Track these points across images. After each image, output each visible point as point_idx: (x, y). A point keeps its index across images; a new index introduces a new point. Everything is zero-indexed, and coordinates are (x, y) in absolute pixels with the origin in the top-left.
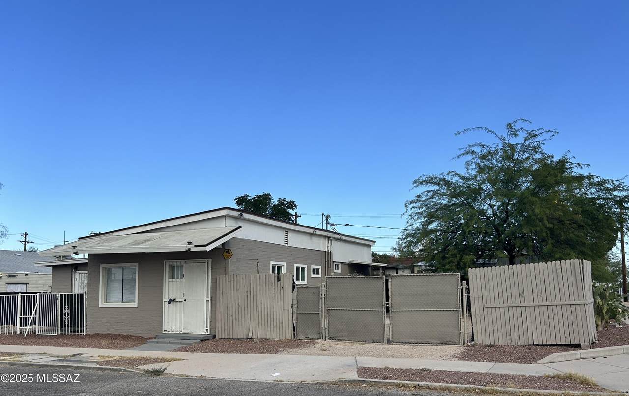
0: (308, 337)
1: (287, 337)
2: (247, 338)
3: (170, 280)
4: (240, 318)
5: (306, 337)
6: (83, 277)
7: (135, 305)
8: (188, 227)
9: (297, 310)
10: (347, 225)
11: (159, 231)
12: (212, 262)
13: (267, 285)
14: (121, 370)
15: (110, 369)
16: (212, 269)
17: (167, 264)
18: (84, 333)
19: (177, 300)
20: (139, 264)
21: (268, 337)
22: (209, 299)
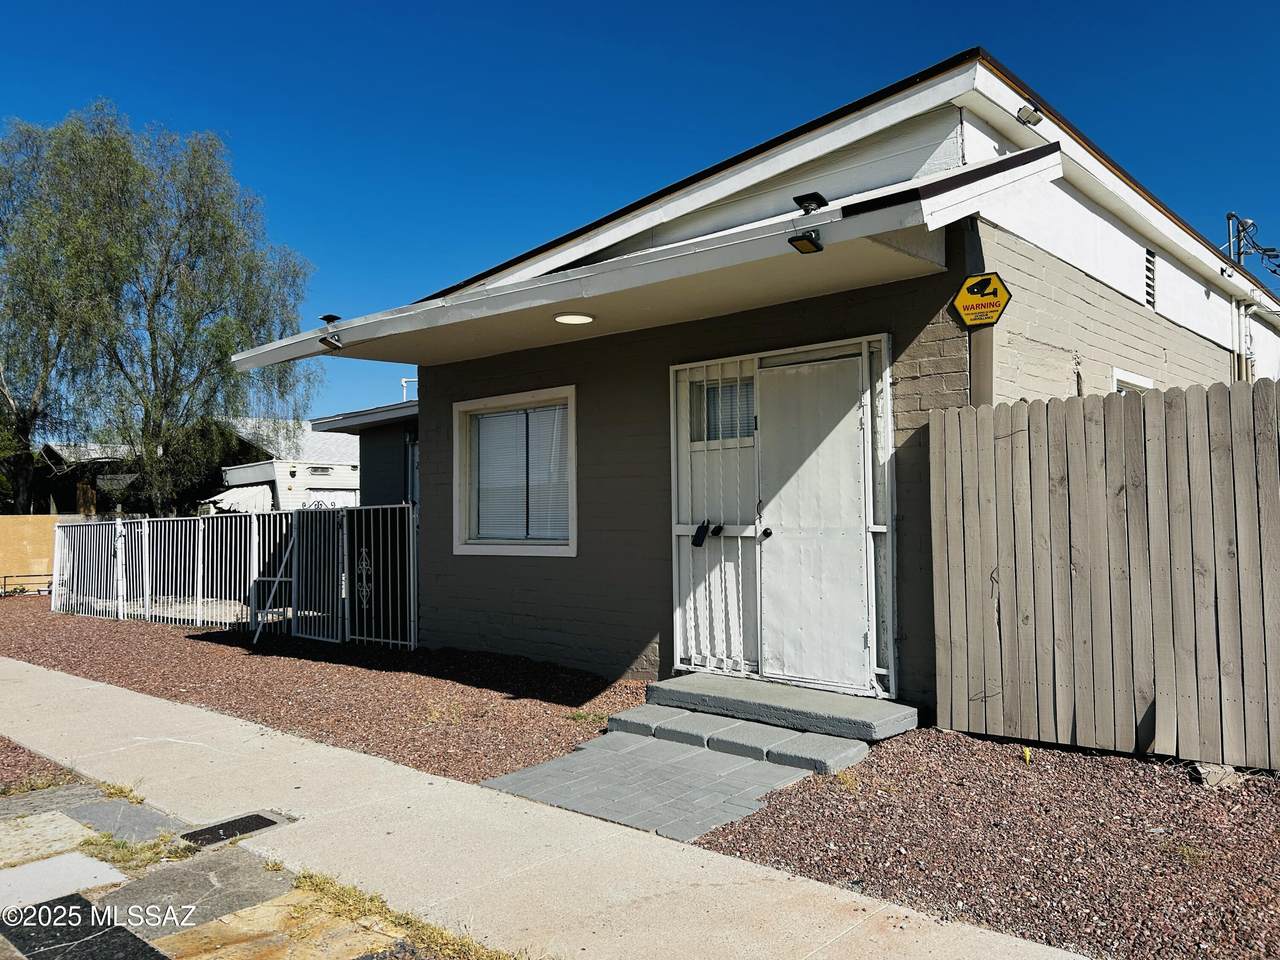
3: (699, 445)
7: (568, 547)
12: (894, 350)
17: (684, 378)
18: (412, 644)
19: (730, 530)
20: (577, 391)
22: (889, 528)
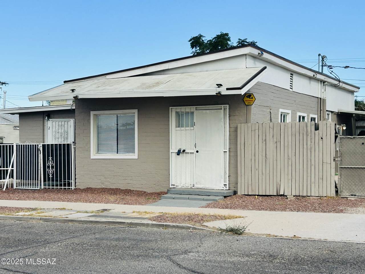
0: (355, 195)
1: (329, 195)
2: (277, 195)
3: (178, 129)
4: (268, 172)
5: (352, 195)
6: (57, 126)
7: (135, 156)
8: (198, 68)
9: (341, 164)
10: (347, 67)
11: (163, 73)
12: (229, 109)
13: (301, 135)
14: (189, 228)
15: (174, 227)
16: (229, 117)
17: (174, 111)
18: (73, 187)
19: (187, 151)
20: (138, 111)
21: (305, 194)
22: (227, 150)
